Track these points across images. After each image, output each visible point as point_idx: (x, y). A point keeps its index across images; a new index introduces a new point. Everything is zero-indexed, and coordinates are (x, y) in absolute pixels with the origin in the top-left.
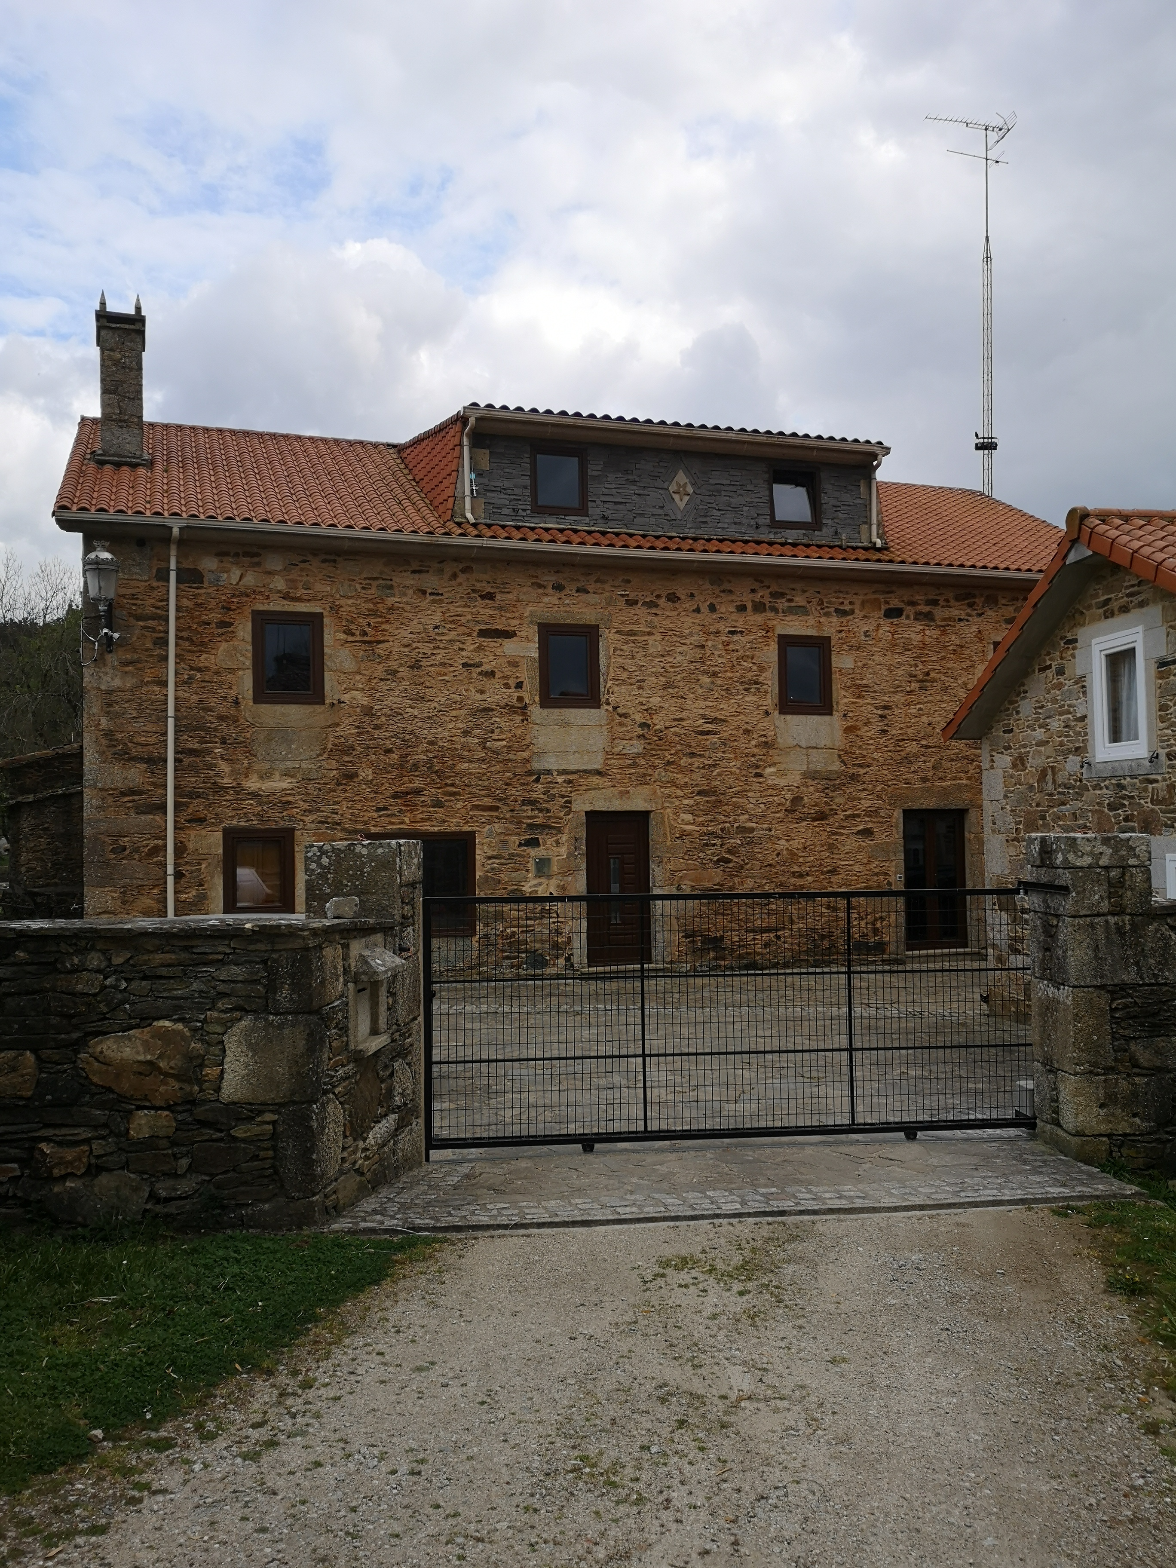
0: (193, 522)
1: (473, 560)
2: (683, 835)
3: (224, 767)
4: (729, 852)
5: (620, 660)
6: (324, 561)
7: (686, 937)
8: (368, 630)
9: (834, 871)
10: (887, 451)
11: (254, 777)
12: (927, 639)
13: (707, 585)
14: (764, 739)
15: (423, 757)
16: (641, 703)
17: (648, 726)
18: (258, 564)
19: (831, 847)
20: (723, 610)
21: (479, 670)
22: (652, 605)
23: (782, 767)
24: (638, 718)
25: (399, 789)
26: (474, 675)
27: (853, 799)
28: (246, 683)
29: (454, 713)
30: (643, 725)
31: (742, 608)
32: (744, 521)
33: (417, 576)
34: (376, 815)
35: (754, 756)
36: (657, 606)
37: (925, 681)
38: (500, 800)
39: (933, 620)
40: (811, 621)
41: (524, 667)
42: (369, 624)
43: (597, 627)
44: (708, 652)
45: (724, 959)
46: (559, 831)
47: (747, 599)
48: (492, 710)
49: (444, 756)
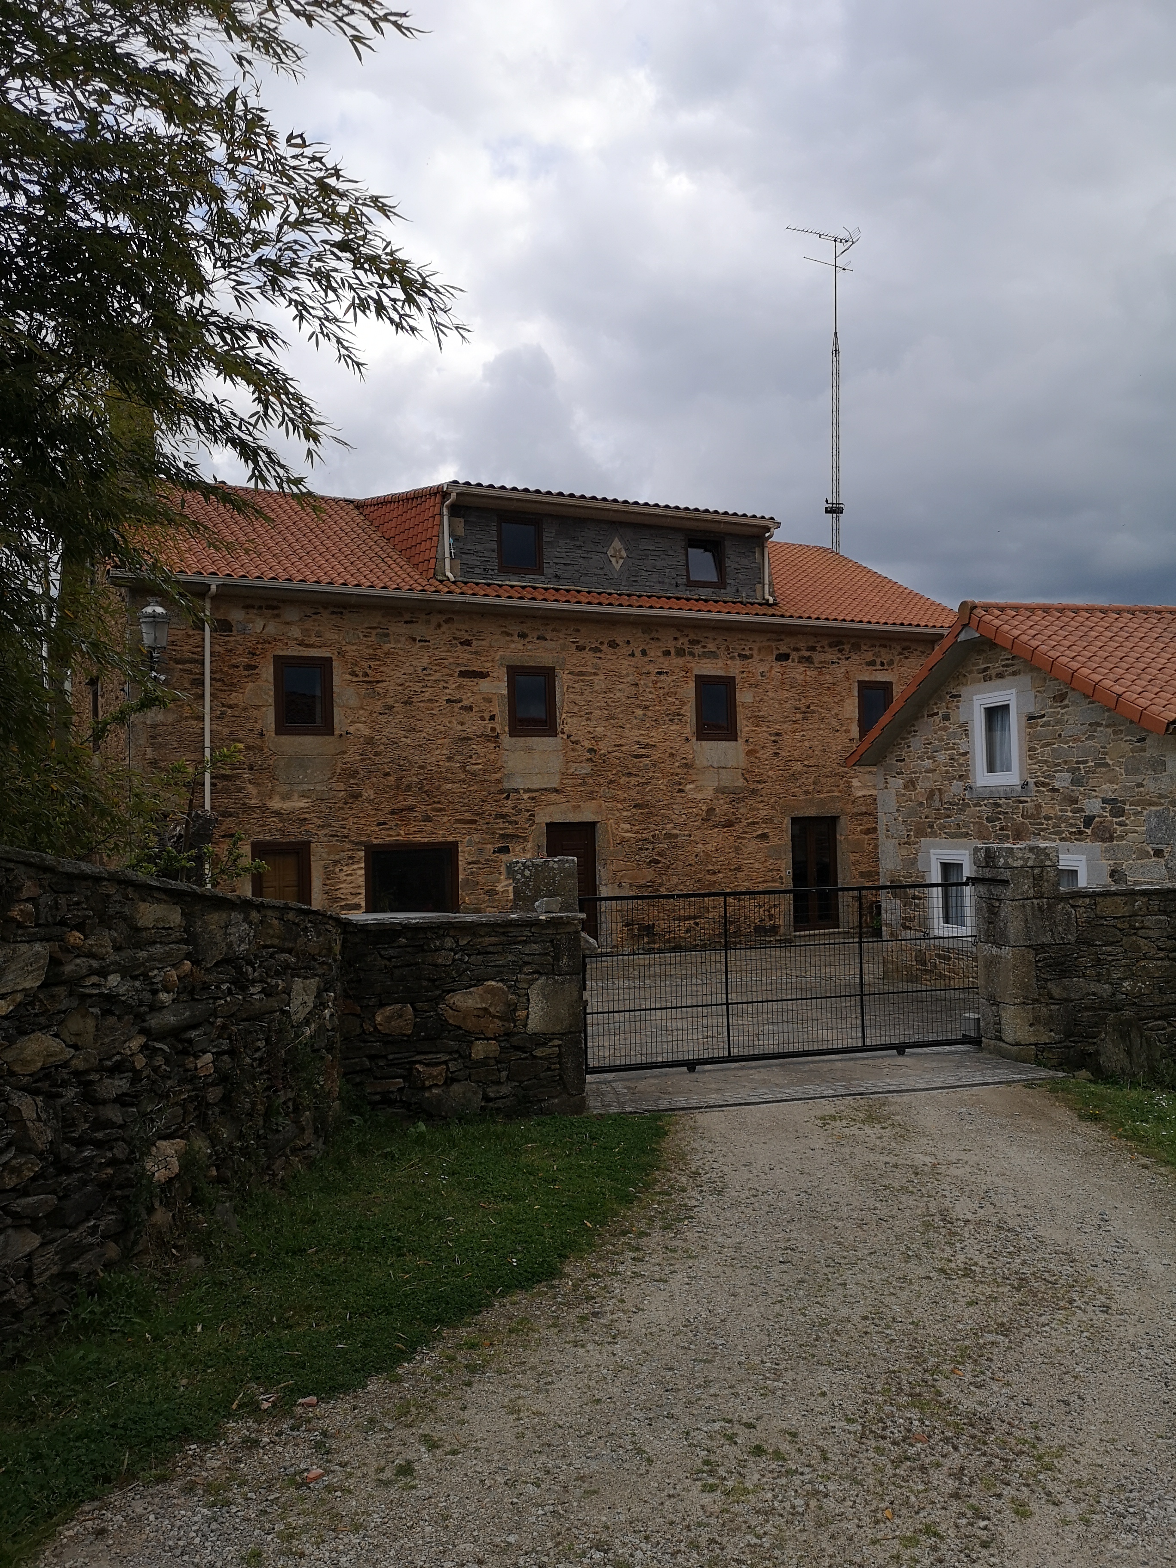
0: (229, 581)
1: (454, 612)
2: (623, 841)
3: (251, 789)
4: (659, 854)
5: (571, 696)
6: (333, 613)
7: (626, 926)
8: (369, 671)
9: (739, 869)
10: (778, 525)
11: (277, 798)
12: (808, 679)
13: (640, 634)
14: (684, 761)
15: (415, 779)
16: (589, 732)
17: (595, 751)
18: (278, 616)
19: (737, 849)
20: (652, 654)
21: (460, 705)
22: (597, 650)
23: (699, 784)
24: (587, 744)
25: (395, 807)
26: (456, 710)
27: (753, 810)
28: (268, 717)
29: (440, 742)
30: (591, 750)
31: (667, 653)
32: (667, 580)
33: (409, 625)
34: (377, 829)
35: (677, 775)
36: (601, 651)
37: (807, 713)
38: (478, 815)
39: (812, 663)
40: (720, 664)
41: (496, 702)
42: (370, 667)
43: (553, 669)
44: (641, 690)
45: (654, 943)
46: (525, 839)
47: (671, 645)
48: (471, 739)
49: (432, 778)
